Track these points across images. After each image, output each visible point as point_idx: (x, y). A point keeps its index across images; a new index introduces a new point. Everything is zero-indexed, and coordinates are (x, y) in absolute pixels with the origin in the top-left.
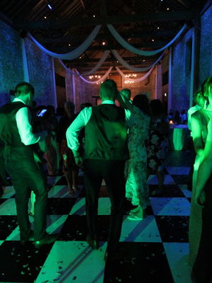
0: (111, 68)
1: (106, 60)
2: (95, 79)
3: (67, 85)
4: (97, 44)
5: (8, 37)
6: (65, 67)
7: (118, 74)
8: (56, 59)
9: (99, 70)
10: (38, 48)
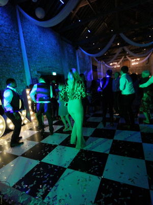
0: (123, 57)
1: (120, 53)
2: (114, 65)
3: (98, 70)
4: (115, 45)
5: (71, 50)
6: (97, 61)
7: (128, 60)
8: (92, 58)
9: (116, 59)
10: (84, 53)
